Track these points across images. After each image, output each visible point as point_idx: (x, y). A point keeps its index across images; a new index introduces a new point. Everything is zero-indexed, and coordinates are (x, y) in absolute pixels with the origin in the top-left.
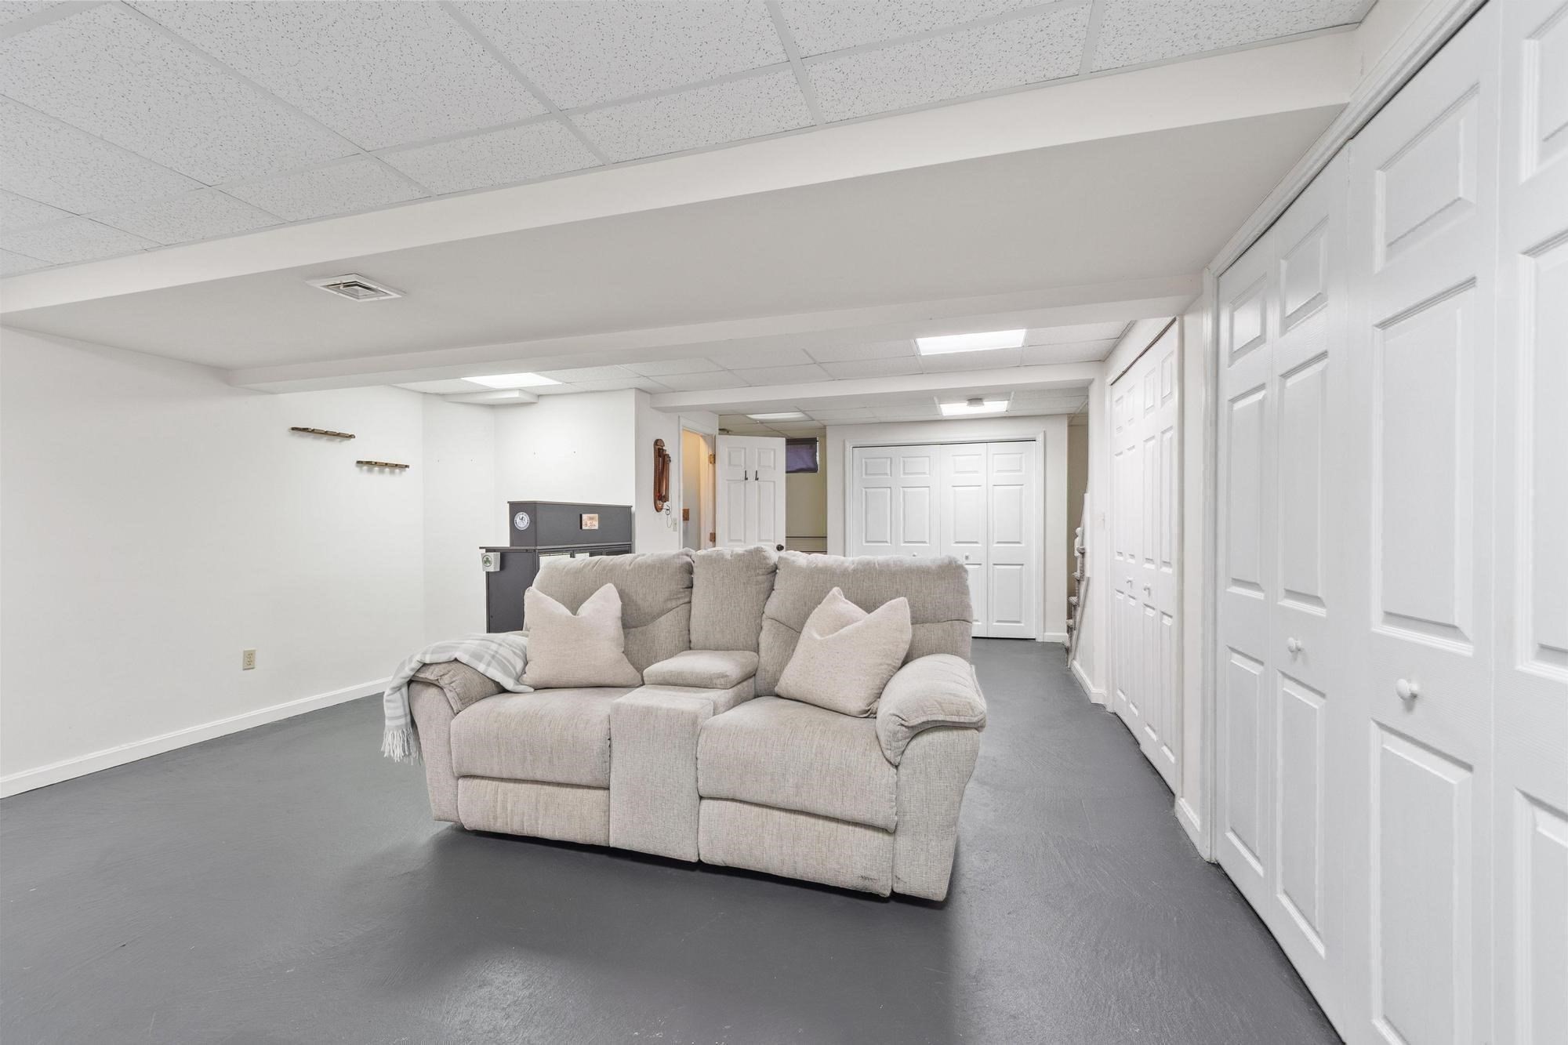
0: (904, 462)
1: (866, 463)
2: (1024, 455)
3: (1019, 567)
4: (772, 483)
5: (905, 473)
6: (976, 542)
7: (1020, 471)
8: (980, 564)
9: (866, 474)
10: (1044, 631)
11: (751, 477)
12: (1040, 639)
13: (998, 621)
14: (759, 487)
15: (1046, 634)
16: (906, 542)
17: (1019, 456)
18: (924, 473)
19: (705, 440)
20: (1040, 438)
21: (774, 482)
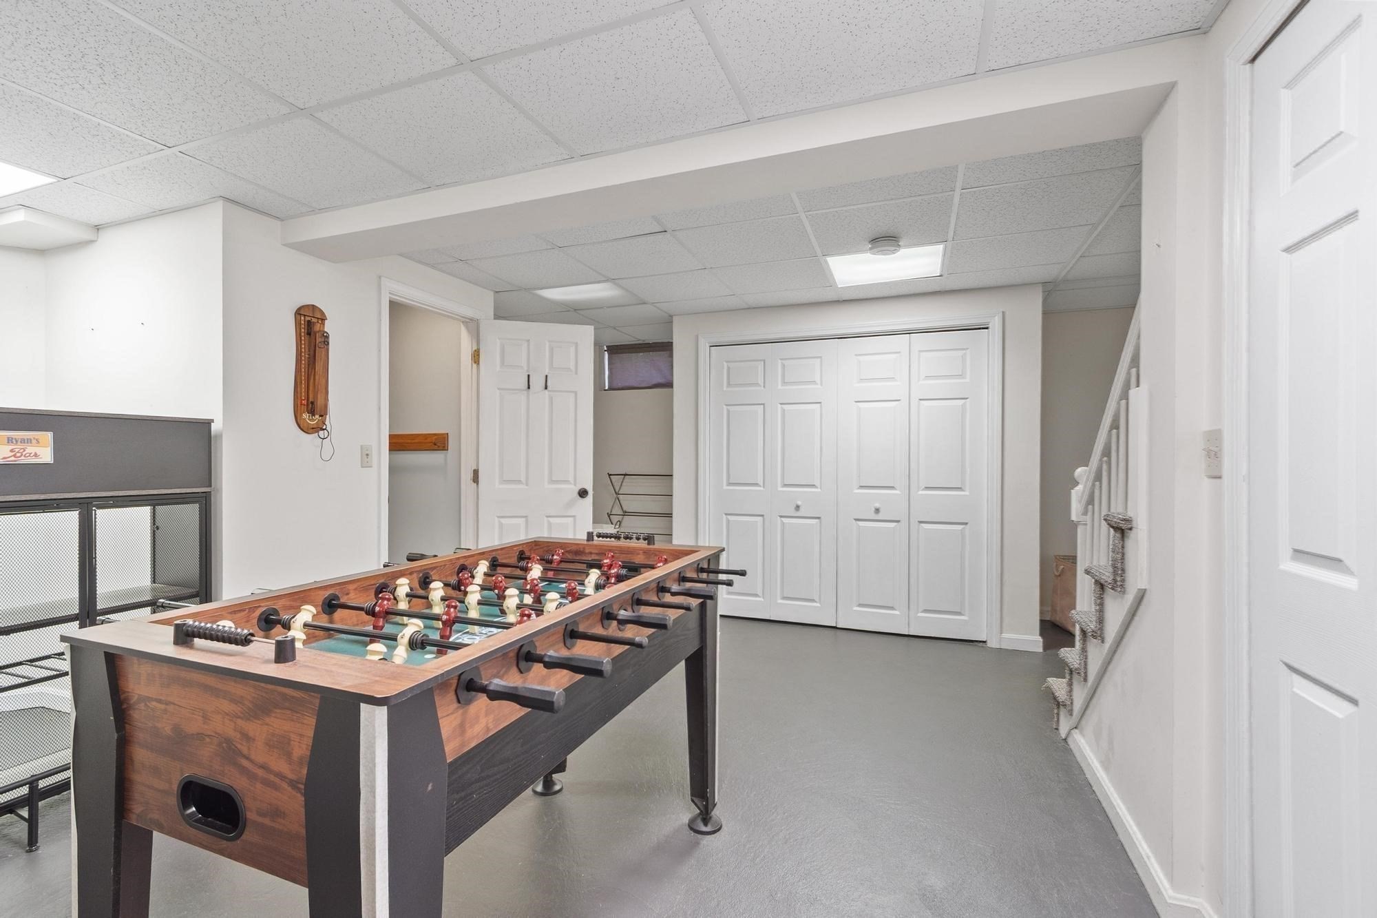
0: (784, 366)
1: (729, 368)
2: (968, 351)
3: (960, 527)
4: (573, 395)
5: (784, 383)
6: (892, 488)
7: (961, 376)
8: (898, 521)
9: (729, 385)
10: (1001, 633)
11: (537, 382)
12: (993, 643)
13: (926, 611)
14: (551, 399)
15: (1004, 635)
16: (785, 485)
17: (961, 353)
18: (814, 382)
19: (467, 328)
20: (996, 324)
21: (576, 393)
